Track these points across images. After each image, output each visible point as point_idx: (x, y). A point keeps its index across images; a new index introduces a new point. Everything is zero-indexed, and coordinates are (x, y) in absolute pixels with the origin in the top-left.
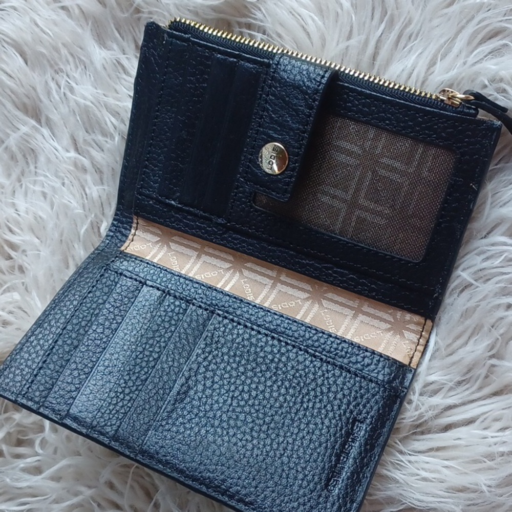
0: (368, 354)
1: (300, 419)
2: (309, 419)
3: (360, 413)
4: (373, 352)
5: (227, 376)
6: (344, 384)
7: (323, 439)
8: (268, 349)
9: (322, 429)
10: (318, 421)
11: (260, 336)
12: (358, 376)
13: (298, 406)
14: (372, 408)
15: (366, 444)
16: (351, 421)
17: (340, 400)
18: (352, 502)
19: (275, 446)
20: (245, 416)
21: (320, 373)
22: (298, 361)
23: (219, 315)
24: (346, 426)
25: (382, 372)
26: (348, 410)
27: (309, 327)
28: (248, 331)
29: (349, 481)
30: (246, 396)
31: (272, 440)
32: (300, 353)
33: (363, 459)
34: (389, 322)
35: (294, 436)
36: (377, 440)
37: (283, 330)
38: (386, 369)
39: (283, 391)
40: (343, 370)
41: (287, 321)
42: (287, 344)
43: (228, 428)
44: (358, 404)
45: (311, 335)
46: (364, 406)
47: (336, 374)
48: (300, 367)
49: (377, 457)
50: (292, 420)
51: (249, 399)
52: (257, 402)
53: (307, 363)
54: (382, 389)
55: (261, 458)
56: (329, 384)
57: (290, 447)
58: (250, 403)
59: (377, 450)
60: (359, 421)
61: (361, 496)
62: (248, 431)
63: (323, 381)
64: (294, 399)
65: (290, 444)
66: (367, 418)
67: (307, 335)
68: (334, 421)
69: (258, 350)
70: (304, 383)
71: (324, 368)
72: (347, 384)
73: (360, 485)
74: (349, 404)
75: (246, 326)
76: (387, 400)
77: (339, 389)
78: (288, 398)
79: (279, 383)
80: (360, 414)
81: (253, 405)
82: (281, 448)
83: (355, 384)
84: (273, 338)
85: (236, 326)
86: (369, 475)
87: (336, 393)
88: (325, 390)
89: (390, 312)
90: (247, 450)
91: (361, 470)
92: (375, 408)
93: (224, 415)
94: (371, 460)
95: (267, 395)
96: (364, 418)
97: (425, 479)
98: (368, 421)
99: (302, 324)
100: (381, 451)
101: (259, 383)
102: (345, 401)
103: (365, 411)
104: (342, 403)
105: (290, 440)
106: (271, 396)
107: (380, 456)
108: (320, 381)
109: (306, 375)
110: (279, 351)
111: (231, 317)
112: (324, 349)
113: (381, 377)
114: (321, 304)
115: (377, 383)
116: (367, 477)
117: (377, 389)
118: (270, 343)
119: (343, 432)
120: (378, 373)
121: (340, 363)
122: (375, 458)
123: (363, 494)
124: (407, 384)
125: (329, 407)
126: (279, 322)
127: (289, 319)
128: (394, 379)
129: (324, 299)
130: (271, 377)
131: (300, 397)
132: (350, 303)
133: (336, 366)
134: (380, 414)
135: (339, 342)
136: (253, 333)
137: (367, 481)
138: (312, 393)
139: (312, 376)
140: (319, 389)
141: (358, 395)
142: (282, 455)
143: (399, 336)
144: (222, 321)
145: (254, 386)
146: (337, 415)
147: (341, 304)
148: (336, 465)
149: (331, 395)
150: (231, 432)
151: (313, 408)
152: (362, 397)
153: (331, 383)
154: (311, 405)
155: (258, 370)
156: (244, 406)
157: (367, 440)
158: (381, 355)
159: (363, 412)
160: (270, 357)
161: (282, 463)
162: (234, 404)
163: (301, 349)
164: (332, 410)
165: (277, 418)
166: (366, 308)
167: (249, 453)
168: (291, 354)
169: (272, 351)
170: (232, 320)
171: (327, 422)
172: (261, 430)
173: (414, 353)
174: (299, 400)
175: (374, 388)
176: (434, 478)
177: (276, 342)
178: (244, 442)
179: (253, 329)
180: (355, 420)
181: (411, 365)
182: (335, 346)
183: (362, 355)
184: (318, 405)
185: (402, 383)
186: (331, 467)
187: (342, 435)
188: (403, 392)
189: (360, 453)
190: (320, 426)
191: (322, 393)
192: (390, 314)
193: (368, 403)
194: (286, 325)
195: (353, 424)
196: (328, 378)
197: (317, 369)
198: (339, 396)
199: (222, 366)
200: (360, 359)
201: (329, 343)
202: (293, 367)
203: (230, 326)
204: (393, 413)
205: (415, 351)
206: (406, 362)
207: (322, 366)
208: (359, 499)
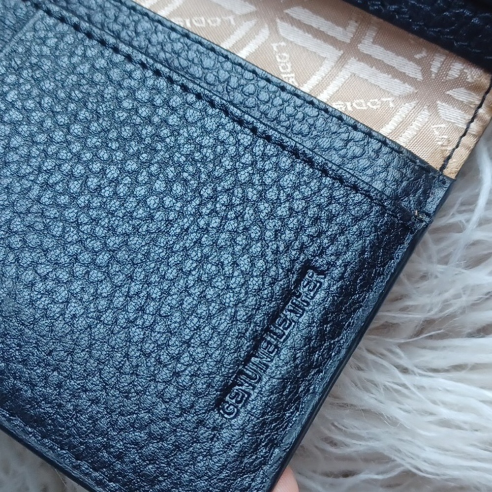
0: (359, 135)
1: (185, 249)
2: (206, 250)
3: (322, 251)
4: (369, 134)
5: (41, 138)
6: (296, 187)
7: (229, 299)
8: (143, 95)
9: (231, 277)
10: (227, 258)
11: (129, 67)
12: (327, 176)
13: (186, 222)
14: (348, 245)
15: (324, 321)
16: (297, 266)
17: (281, 219)
18: (273, 444)
19: (119, 301)
20: (64, 228)
21: (247, 158)
22: (203, 127)
23: (49, 12)
24: (287, 276)
25: (383, 175)
26: (297, 244)
27: (240, 65)
28: (107, 53)
29: (273, 397)
30: (75, 186)
31: (116, 287)
32: (210, 111)
33: (311, 351)
34: (412, 81)
35: (165, 286)
36: (349, 316)
37: (184, 63)
38: (391, 169)
39: (159, 185)
40: (298, 158)
41: (195, 47)
42: (185, 88)
43: (22, 249)
44: (320, 234)
45: (243, 82)
46: (333, 240)
47: (282, 165)
48: (207, 141)
49: (343, 352)
50: (169, 249)
51: (81, 193)
52: (96, 202)
53: (223, 134)
54: (378, 208)
55: (81, 323)
56: (263, 184)
57: (151, 307)
58: (82, 201)
59: (347, 336)
60: (315, 269)
61: (295, 434)
62: (65, 259)
63: (251, 175)
64: (179, 204)
65: (153, 299)
66: (334, 265)
67: (234, 82)
68: (260, 263)
69: (122, 94)
70: (209, 174)
71: (258, 150)
72: (303, 188)
73: (297, 409)
74: (300, 229)
75: (103, 42)
76: (384, 234)
77: (283, 197)
78: (168, 201)
79: (154, 169)
80: (321, 255)
81: (88, 206)
82: (131, 307)
83: (319, 190)
84: (157, 73)
85: (82, 41)
86: (319, 389)
87: (276, 203)
88: (252, 194)
89: (418, 56)
90: (53, 302)
91: (304, 376)
92: (357, 246)
93: (17, 220)
94: (330, 357)
95: (122, 190)
96: (328, 263)
97: (445, 423)
98: (336, 272)
99: (226, 57)
100: (354, 340)
101: (110, 161)
102: (293, 223)
103: (332, 249)
104: (285, 225)
105: (156, 292)
106: (131, 193)
107: (350, 350)
108: (243, 176)
109: (214, 159)
110: (166, 102)
111: (75, 20)
112: (265, 114)
113: (378, 185)
114: (274, 30)
115: (367, 194)
116: (314, 393)
117: (365, 207)
118: (150, 82)
119: (277, 288)
120: (373, 176)
121: (293, 144)
122: (339, 352)
123: (299, 428)
124: (431, 207)
125: (255, 232)
126: (178, 46)
127: (200, 43)
128: (406, 193)
129: (282, 19)
130: (138, 154)
131: (194, 204)
132: (337, 32)
133: (284, 148)
134: (362, 262)
135: (299, 102)
136: (118, 58)
137: (314, 402)
138: (224, 199)
139: (227, 163)
140: (238, 191)
141: (323, 215)
142: (132, 322)
143: (426, 112)
144: (55, 25)
145: (96, 167)
146: (269, 252)
147: (318, 34)
148: (247, 360)
149: (262, 207)
150: (27, 258)
151: (219, 229)
152: (330, 220)
153: (268, 181)
154: (215, 222)
155: (113, 134)
156: (65, 207)
157: (327, 312)
158: (384, 142)
159: (329, 252)
160: (144, 111)
161: (129, 340)
162: (44, 200)
163: (212, 104)
164: (261, 238)
165: (134, 241)
166: (367, 46)
167: (56, 309)
168: (190, 112)
169: (151, 101)
170: (77, 27)
171: (244, 262)
172: (94, 261)
173: (454, 150)
174: (190, 209)
175: (360, 203)
176: (465, 423)
177: (162, 83)
178: (50, 284)
179: (116, 50)
180: (307, 266)
181: (446, 172)
182: (290, 110)
183: (345, 136)
184: (231, 225)
185: (421, 204)
186: (237, 362)
187: (273, 293)
188: (421, 221)
189: (308, 339)
190: (228, 269)
191: (245, 200)
192: (418, 62)
193: (342, 233)
194: (192, 54)
195: (302, 273)
196: (263, 171)
197: (241, 148)
198: (282, 211)
199: (36, 116)
200: (338, 144)
201: (278, 101)
202: (190, 139)
203: (69, 39)
204: (393, 263)
205: (457, 146)
206: (436, 164)
207: (253, 144)
208: (289, 440)
